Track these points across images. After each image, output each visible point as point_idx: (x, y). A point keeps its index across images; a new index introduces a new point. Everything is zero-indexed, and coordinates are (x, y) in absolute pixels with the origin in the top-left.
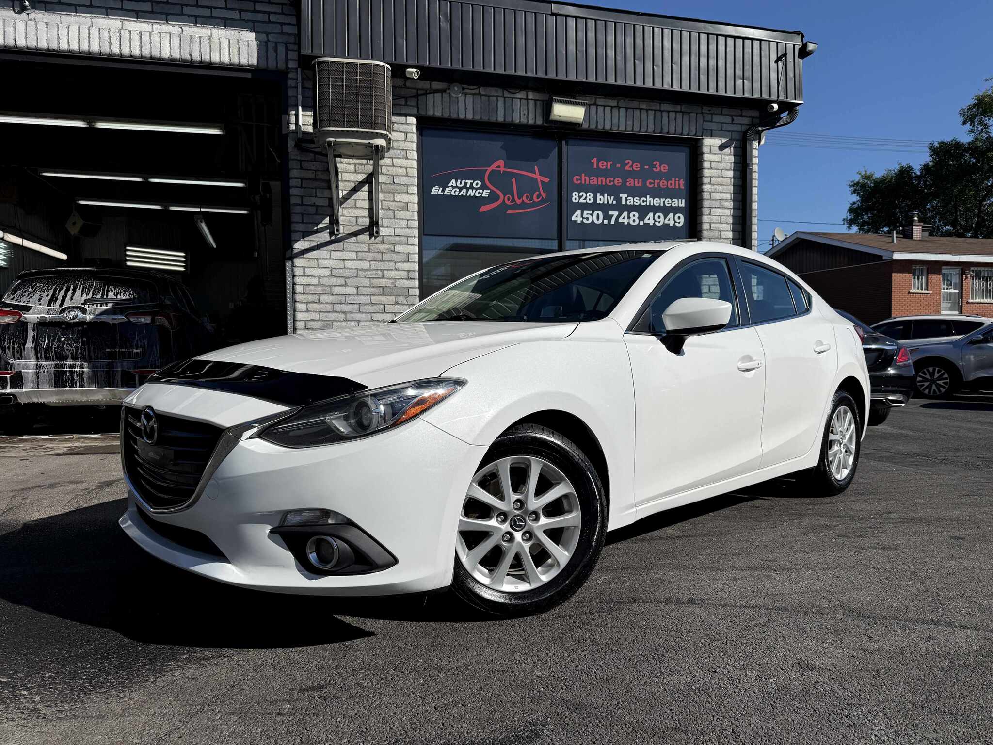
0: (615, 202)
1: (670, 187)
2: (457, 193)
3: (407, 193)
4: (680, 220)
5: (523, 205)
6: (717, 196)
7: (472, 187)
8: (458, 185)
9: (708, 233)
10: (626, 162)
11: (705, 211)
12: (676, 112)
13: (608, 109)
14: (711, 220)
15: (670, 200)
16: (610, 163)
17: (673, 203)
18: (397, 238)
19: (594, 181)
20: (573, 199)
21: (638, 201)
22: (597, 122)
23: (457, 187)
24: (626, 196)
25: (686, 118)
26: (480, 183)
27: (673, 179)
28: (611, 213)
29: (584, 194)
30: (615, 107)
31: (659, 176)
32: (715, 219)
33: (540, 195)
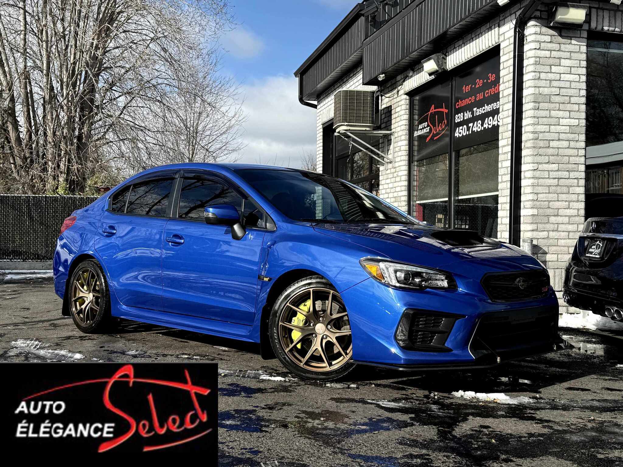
0: (471, 116)
1: (496, 92)
2: (421, 133)
5: (440, 132)
6: (506, 93)
7: (425, 128)
8: (421, 127)
10: (477, 81)
15: (495, 103)
16: (470, 86)
17: (497, 106)
18: (399, 168)
19: (464, 102)
20: (456, 121)
21: (481, 111)
23: (421, 129)
24: (476, 109)
26: (426, 123)
27: (498, 85)
28: (469, 125)
29: (459, 114)
30: (461, 45)
31: (491, 85)
32: (504, 114)
33: (444, 122)
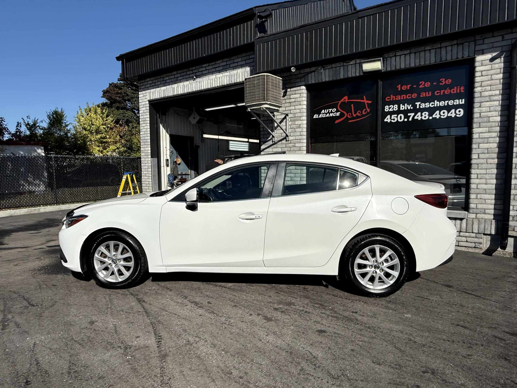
0: (412, 108)
1: (453, 93)
2: (325, 116)
3: (300, 120)
4: (461, 113)
5: (358, 117)
6: (487, 94)
7: (332, 112)
8: (326, 112)
9: (478, 120)
10: (420, 83)
11: (476, 105)
12: (452, 46)
13: (403, 57)
14: (482, 110)
15: (452, 101)
16: (409, 86)
17: (455, 103)
18: (296, 140)
19: (399, 98)
20: (386, 110)
21: (427, 105)
22: (396, 66)
23: (325, 113)
24: (420, 103)
25: (460, 47)
26: (335, 109)
27: (456, 88)
28: (409, 114)
29: (392, 106)
30: (408, 54)
31: (445, 87)
32: (484, 109)
33: (366, 110)
